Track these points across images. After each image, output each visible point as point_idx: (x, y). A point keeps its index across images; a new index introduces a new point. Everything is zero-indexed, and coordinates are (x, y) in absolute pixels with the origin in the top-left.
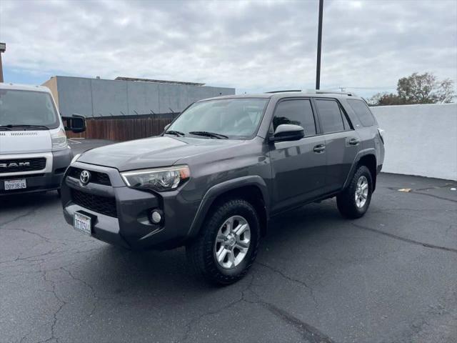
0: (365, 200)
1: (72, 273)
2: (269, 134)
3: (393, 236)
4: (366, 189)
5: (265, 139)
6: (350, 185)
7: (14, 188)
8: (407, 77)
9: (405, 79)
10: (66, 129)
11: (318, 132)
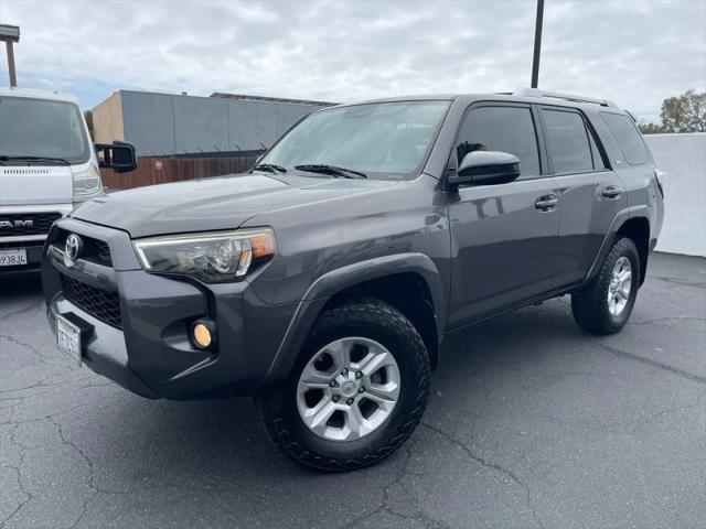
0: (625, 301)
1: (64, 428)
2: (447, 171)
3: (683, 374)
4: (628, 280)
5: (441, 181)
6: (599, 274)
7: (6, 264)
8: (678, 97)
9: (674, 99)
10: (101, 165)
11: (543, 171)
